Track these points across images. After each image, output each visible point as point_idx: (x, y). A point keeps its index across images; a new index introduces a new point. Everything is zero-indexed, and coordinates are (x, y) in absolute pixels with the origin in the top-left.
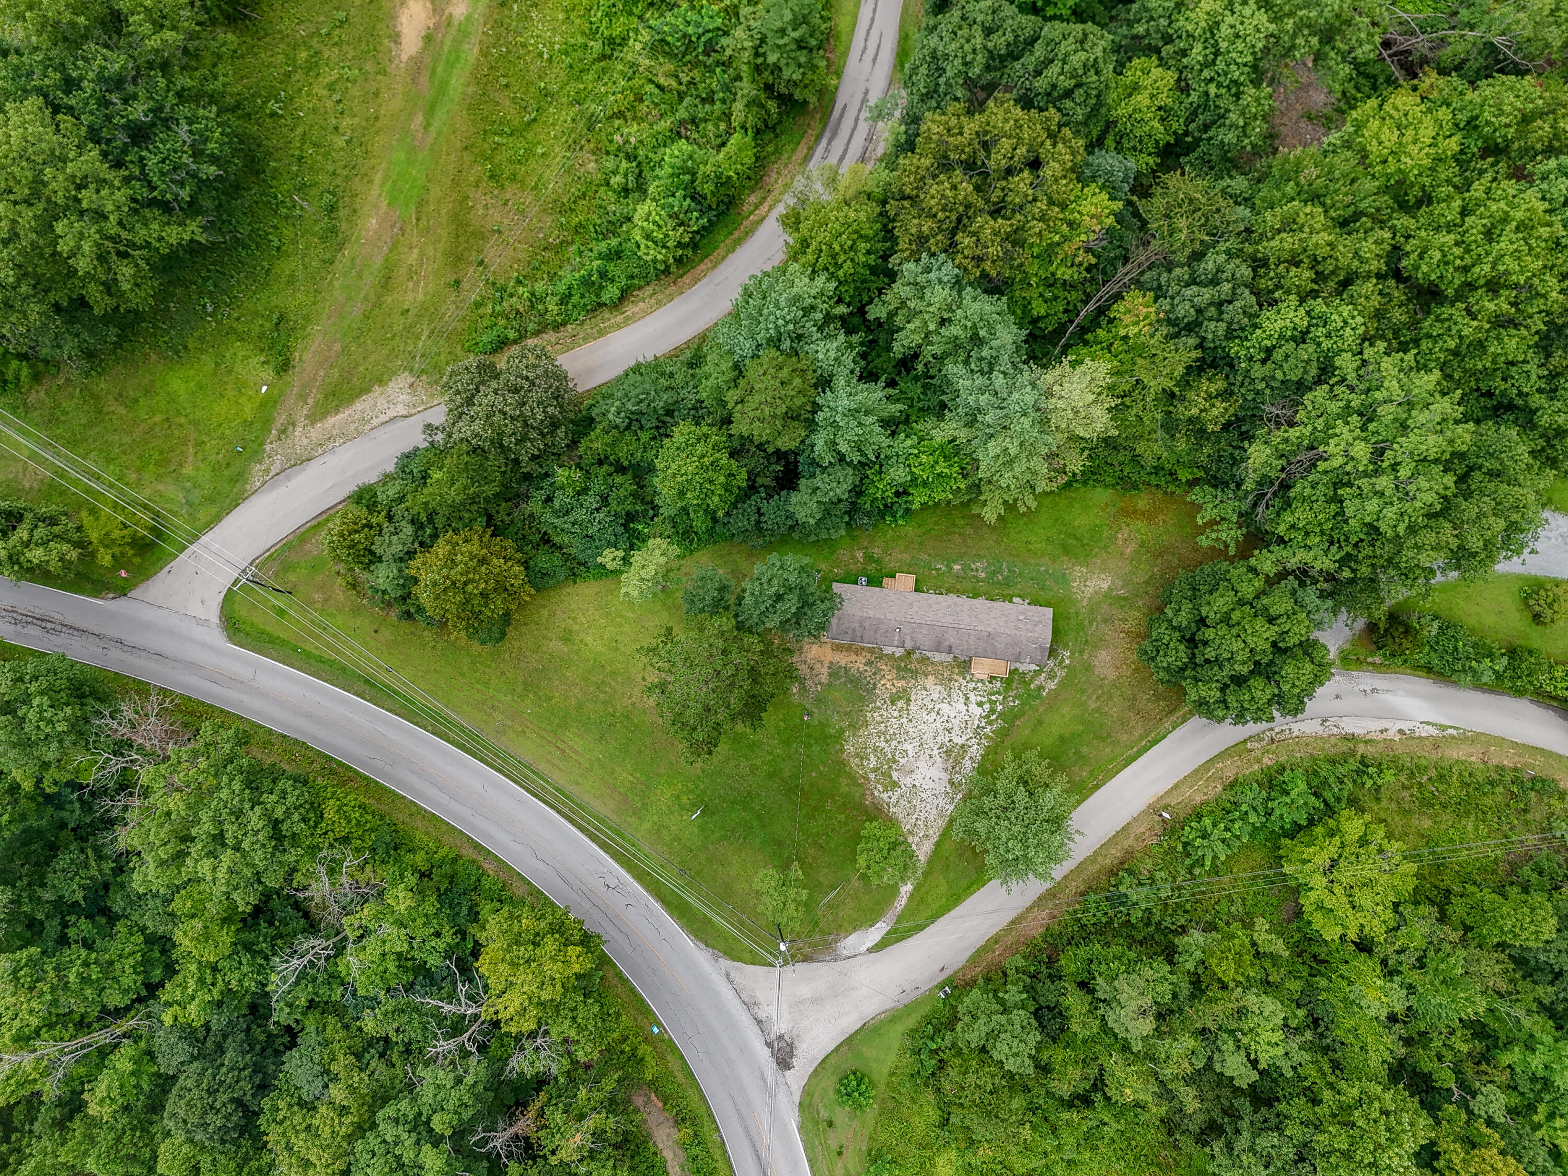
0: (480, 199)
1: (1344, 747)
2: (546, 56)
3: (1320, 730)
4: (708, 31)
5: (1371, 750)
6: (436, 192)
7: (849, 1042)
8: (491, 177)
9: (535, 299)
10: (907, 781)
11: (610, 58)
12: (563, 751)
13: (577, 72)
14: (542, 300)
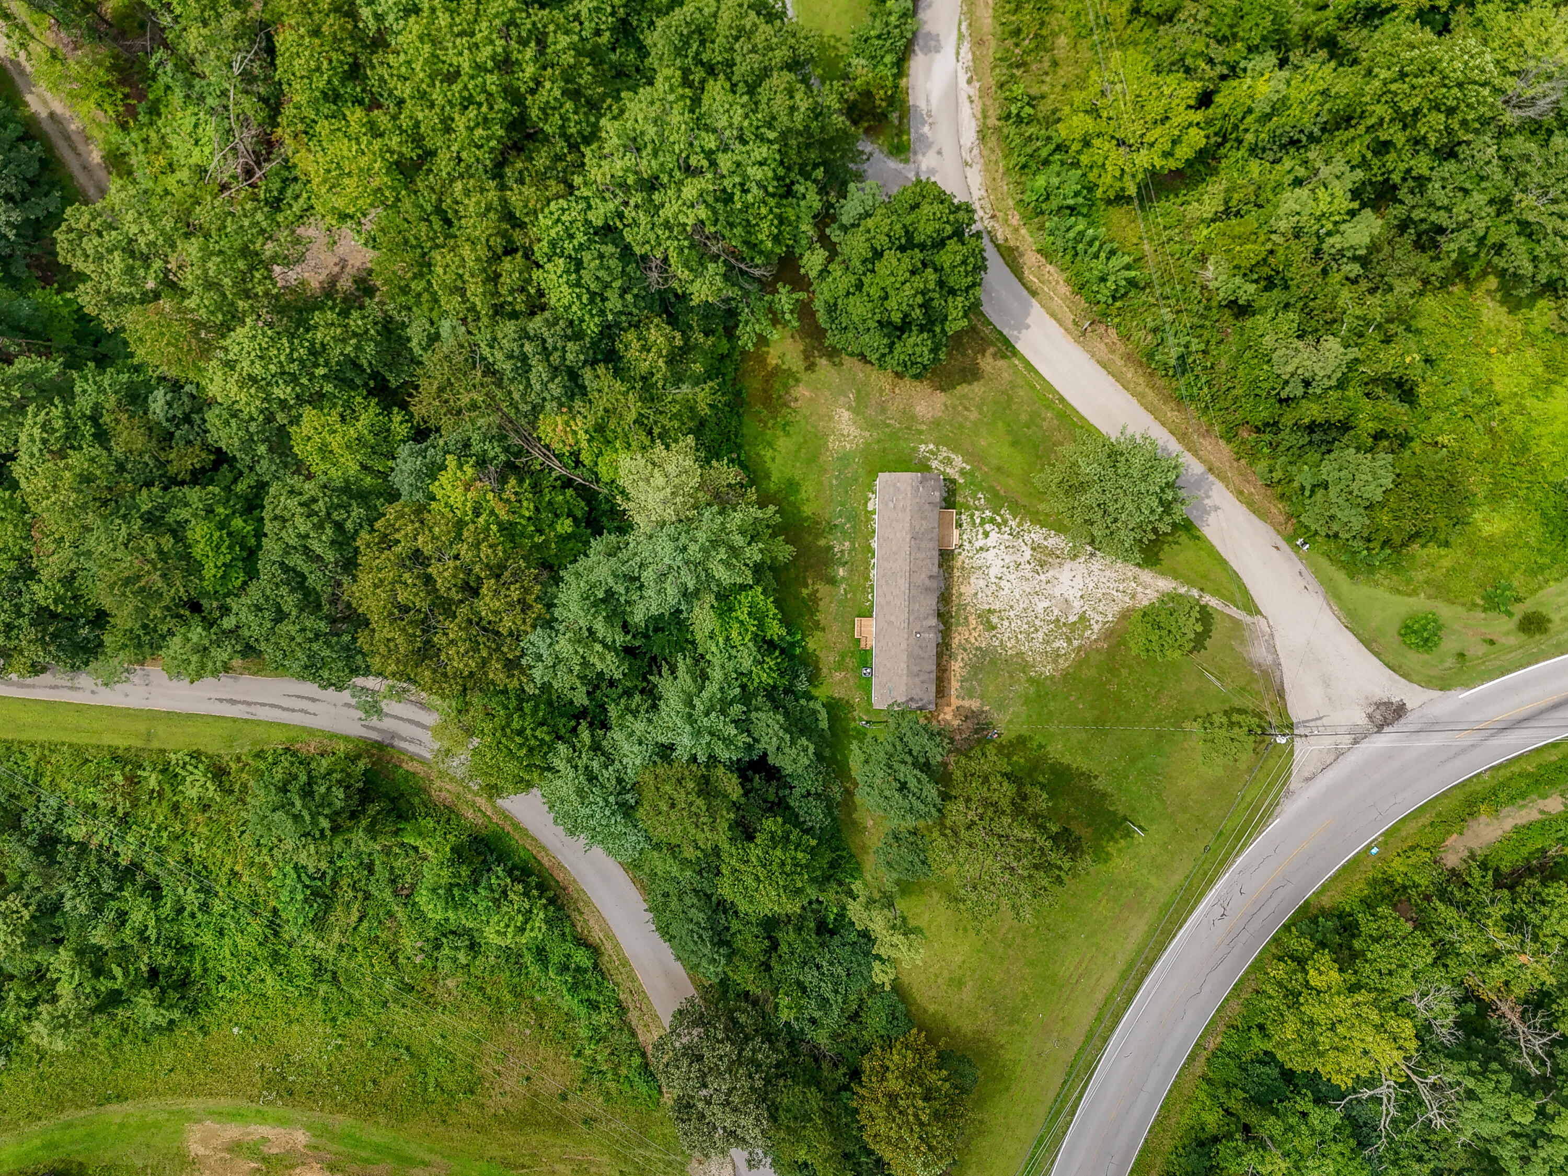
0: (496, 1102)
1: (992, 142)
2: (339, 1042)
3: (976, 168)
4: (299, 877)
5: (993, 113)
6: (493, 1150)
7: (1368, 642)
8: (472, 1093)
9: (597, 1037)
10: (1077, 604)
11: (335, 973)
12: (1080, 976)
13: (354, 1007)
14: (596, 1029)
